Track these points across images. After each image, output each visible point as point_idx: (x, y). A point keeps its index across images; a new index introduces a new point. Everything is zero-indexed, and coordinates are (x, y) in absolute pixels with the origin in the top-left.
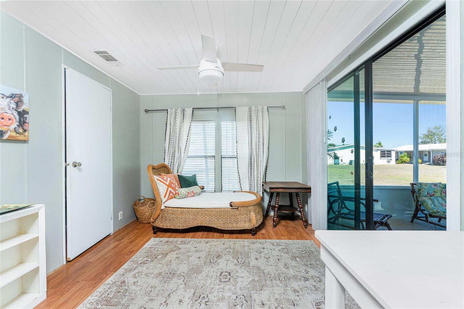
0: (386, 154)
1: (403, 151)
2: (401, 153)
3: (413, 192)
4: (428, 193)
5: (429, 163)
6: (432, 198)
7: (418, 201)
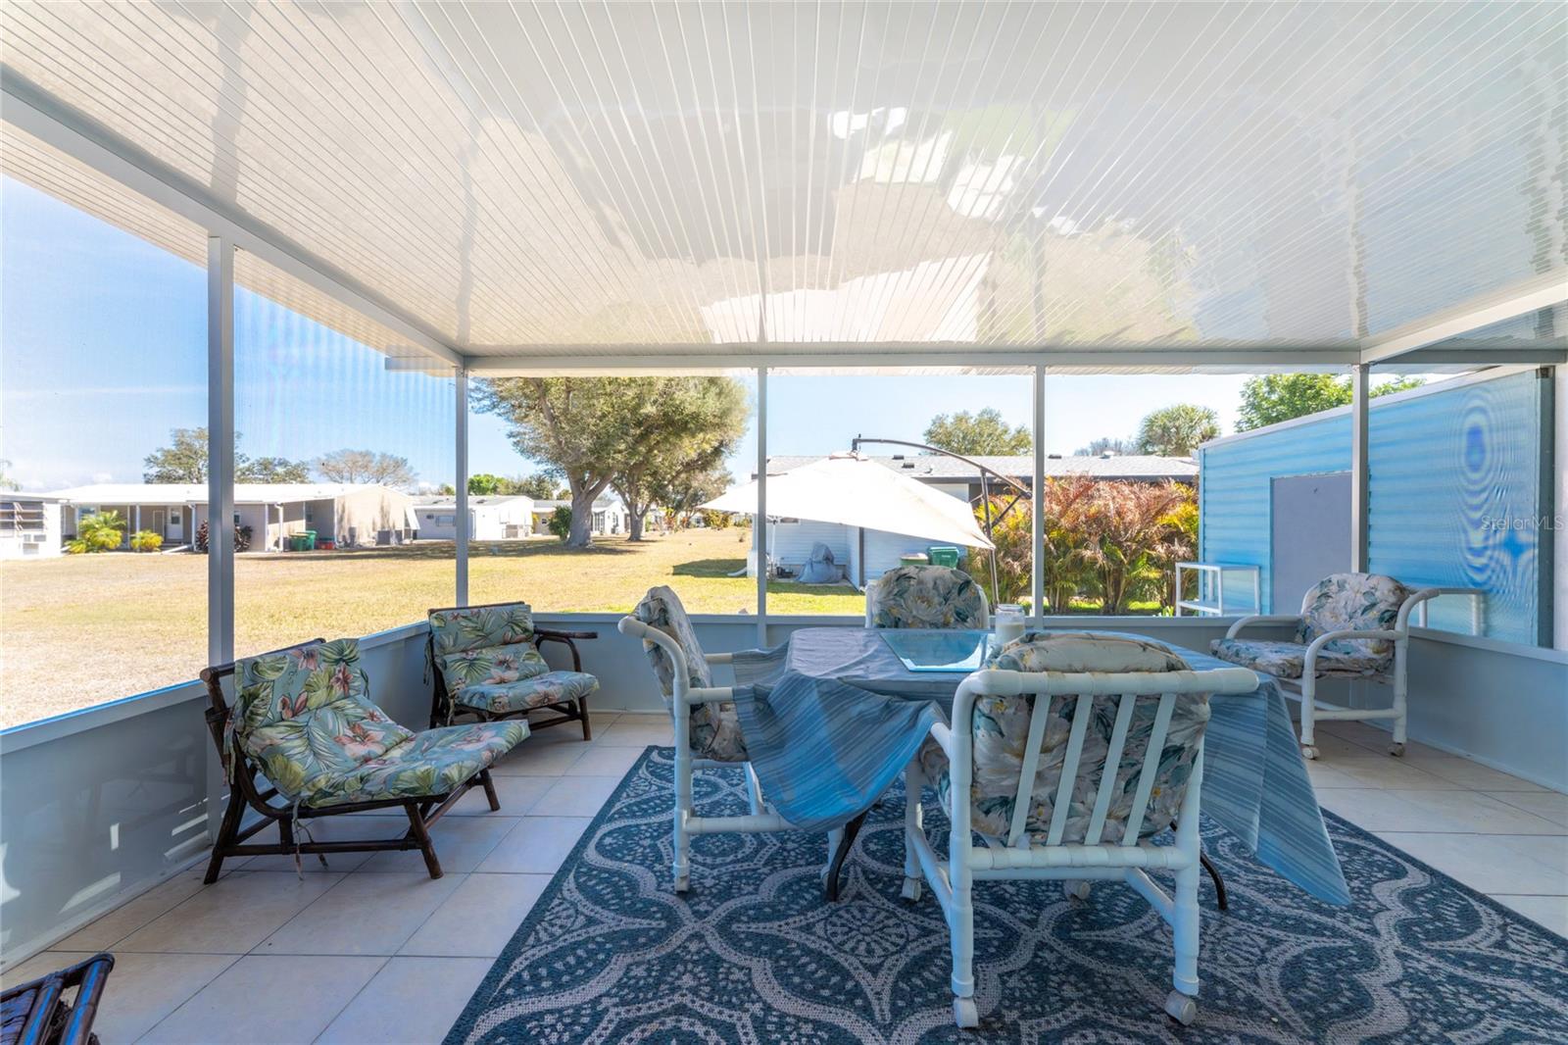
0: (18, 514)
1: (94, 505)
2: (86, 511)
3: (218, 713)
4: (284, 704)
5: (185, 547)
6: (302, 719)
7: (242, 755)
